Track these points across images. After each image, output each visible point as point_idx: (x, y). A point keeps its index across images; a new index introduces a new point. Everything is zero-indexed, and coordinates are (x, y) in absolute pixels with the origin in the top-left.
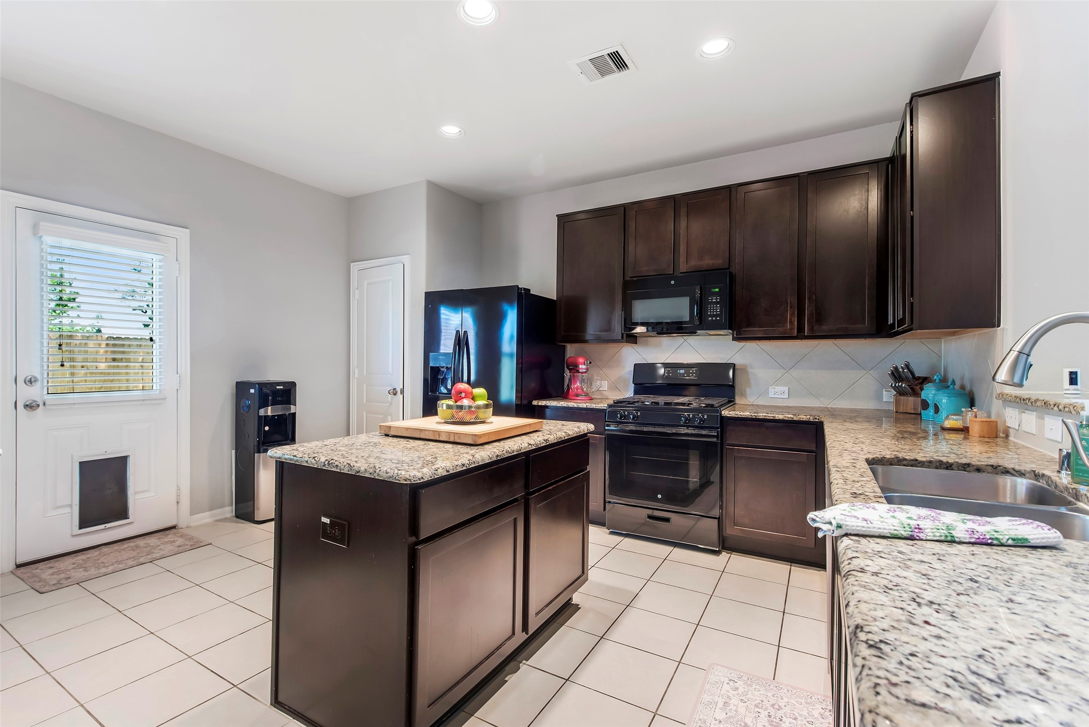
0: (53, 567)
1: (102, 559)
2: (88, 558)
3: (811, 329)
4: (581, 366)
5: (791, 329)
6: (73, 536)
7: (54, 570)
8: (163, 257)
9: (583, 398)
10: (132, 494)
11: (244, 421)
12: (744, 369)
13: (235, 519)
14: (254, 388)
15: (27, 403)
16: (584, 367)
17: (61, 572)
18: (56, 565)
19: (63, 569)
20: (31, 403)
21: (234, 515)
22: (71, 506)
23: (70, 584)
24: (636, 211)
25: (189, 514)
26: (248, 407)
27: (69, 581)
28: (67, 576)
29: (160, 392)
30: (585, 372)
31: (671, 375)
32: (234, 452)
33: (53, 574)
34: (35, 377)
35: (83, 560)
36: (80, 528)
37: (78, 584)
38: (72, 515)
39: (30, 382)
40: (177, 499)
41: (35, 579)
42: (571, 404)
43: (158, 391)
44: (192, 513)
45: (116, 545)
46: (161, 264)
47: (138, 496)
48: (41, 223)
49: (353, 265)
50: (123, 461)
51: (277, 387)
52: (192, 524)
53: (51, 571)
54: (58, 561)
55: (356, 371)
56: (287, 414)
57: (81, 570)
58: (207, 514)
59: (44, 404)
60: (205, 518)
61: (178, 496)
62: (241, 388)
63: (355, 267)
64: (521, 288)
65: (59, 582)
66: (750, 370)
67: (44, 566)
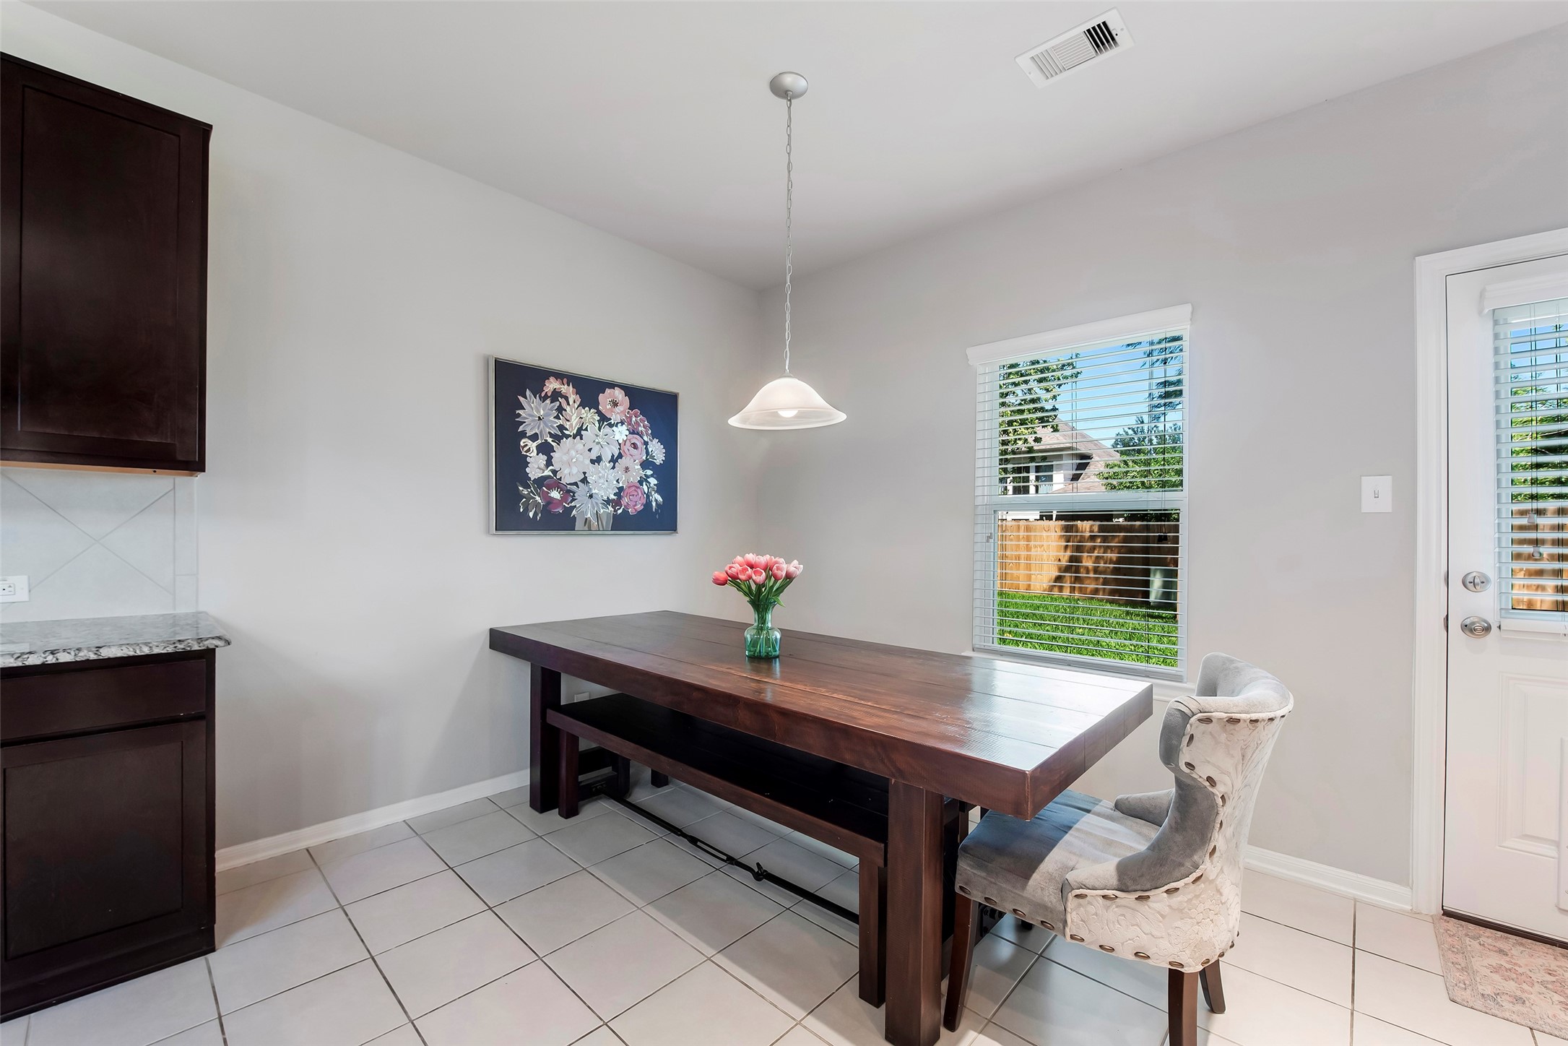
7: (1503, 961)
15: (1468, 622)
17: (1514, 976)
18: (1514, 952)
19: (1520, 970)
20: (1473, 623)
23: (1514, 1017)
27: (1518, 1007)
28: (1518, 993)
33: (1496, 970)
34: (1482, 576)
37: (1531, 1029)
39: (1475, 584)
41: (1460, 958)
53: (1495, 960)
54: (1522, 944)
57: (1556, 998)
59: (1499, 627)
65: (1494, 997)
67: (1490, 941)
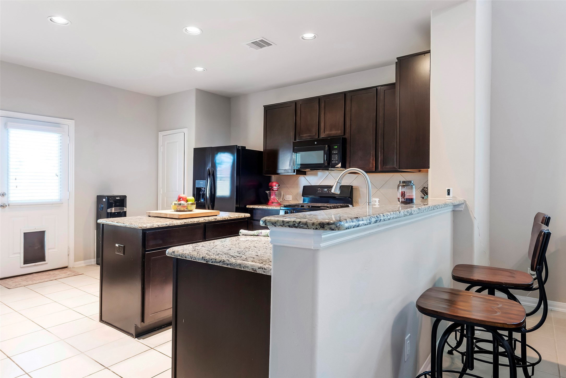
0: (13, 281)
1: (34, 278)
2: (28, 278)
3: (382, 168)
4: (274, 187)
5: (373, 167)
6: (21, 267)
8: (62, 135)
9: (276, 204)
10: (47, 249)
11: (101, 215)
12: (357, 189)
13: (96, 265)
14: (105, 198)
16: (276, 187)
17: (17, 282)
20: (3, 205)
21: (96, 263)
22: (20, 253)
24: (301, 105)
25: (74, 262)
26: (102, 208)
27: (20, 285)
29: (60, 200)
30: (277, 190)
31: (320, 192)
32: (96, 231)
34: (5, 193)
35: (25, 278)
36: (24, 264)
37: (24, 286)
38: (20, 257)
39: (3, 195)
40: (68, 253)
41: (5, 284)
42: (269, 208)
43: (59, 200)
44: (75, 261)
45: (40, 273)
46: (61, 138)
47: (50, 251)
48: (8, 123)
49: (160, 133)
50: (43, 233)
51: (117, 198)
52: (75, 266)
54: (15, 279)
55: (161, 190)
56: (122, 211)
57: (25, 282)
58: (83, 262)
59: (9, 205)
60: (82, 263)
61: (69, 251)
62: (99, 198)
63: (161, 134)
64: (240, 146)
65: (16, 286)
66: (360, 189)
67: (9, 280)
